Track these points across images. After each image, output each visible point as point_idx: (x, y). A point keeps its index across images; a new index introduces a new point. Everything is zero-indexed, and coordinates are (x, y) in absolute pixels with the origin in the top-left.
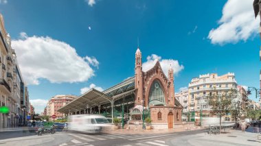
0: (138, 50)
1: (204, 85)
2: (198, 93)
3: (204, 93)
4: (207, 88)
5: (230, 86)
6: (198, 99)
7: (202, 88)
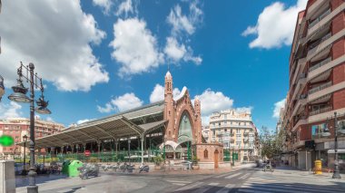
0: (168, 74)
1: (225, 121)
2: (219, 129)
3: (226, 130)
4: (228, 124)
5: (248, 125)
6: (220, 136)
7: (223, 124)
